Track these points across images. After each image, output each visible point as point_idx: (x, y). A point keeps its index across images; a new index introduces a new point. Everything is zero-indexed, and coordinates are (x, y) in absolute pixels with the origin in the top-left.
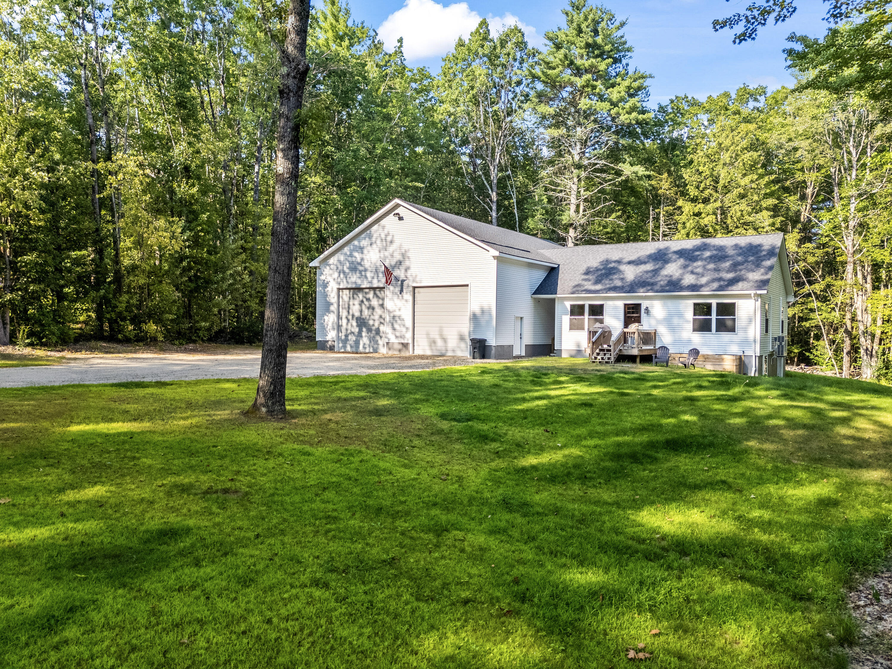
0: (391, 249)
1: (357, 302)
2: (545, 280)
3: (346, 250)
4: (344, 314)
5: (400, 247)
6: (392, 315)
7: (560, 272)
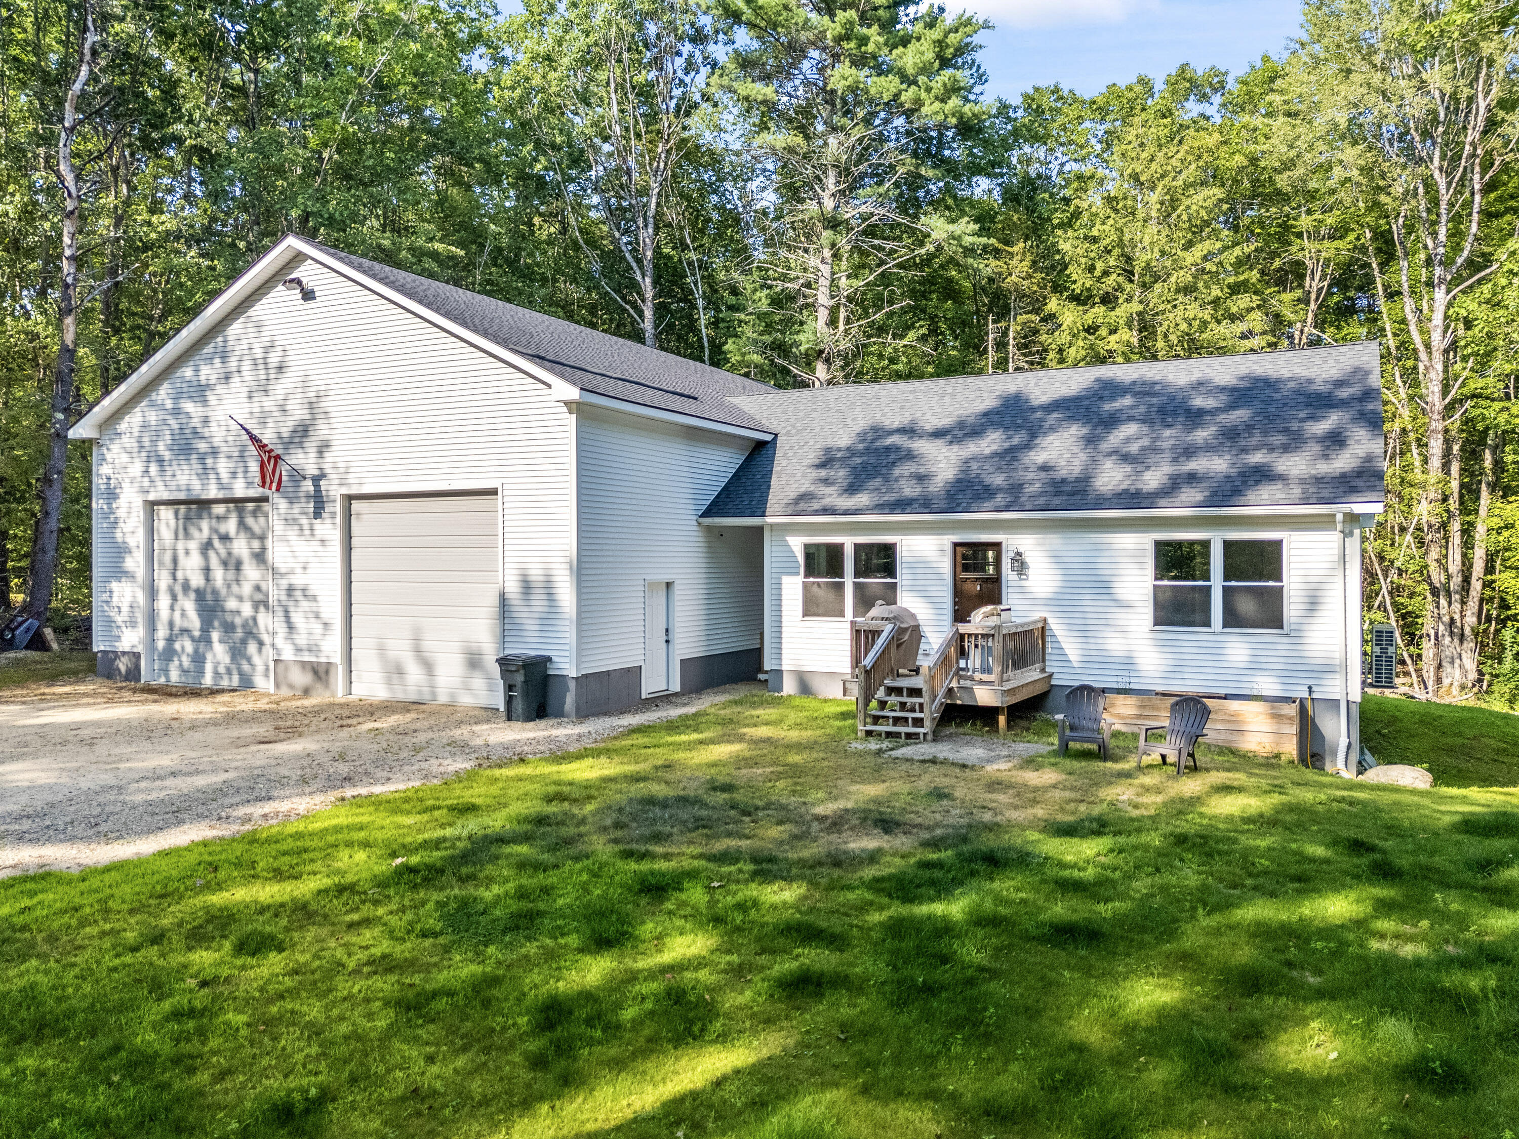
0: (280, 388)
1: (193, 545)
2: (736, 476)
3: (164, 393)
4: (163, 581)
5: (305, 384)
6: (284, 583)
7: (779, 453)
